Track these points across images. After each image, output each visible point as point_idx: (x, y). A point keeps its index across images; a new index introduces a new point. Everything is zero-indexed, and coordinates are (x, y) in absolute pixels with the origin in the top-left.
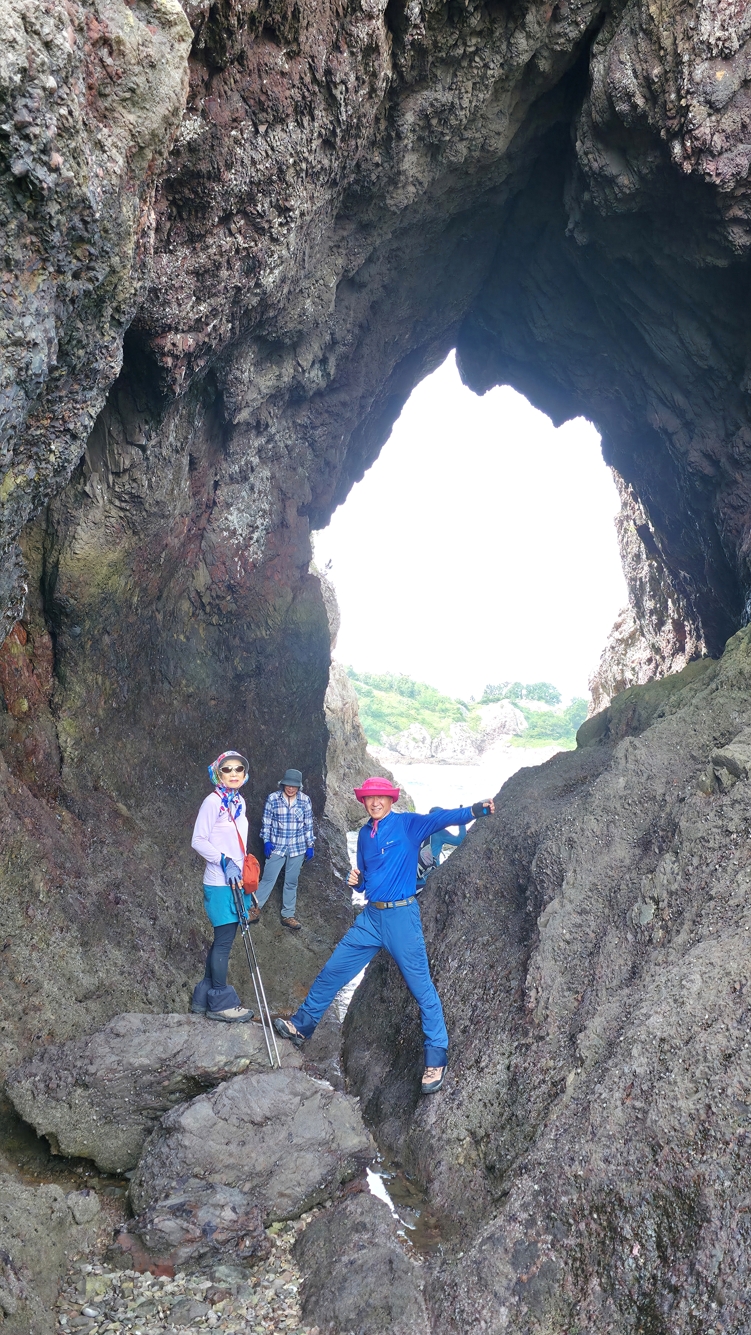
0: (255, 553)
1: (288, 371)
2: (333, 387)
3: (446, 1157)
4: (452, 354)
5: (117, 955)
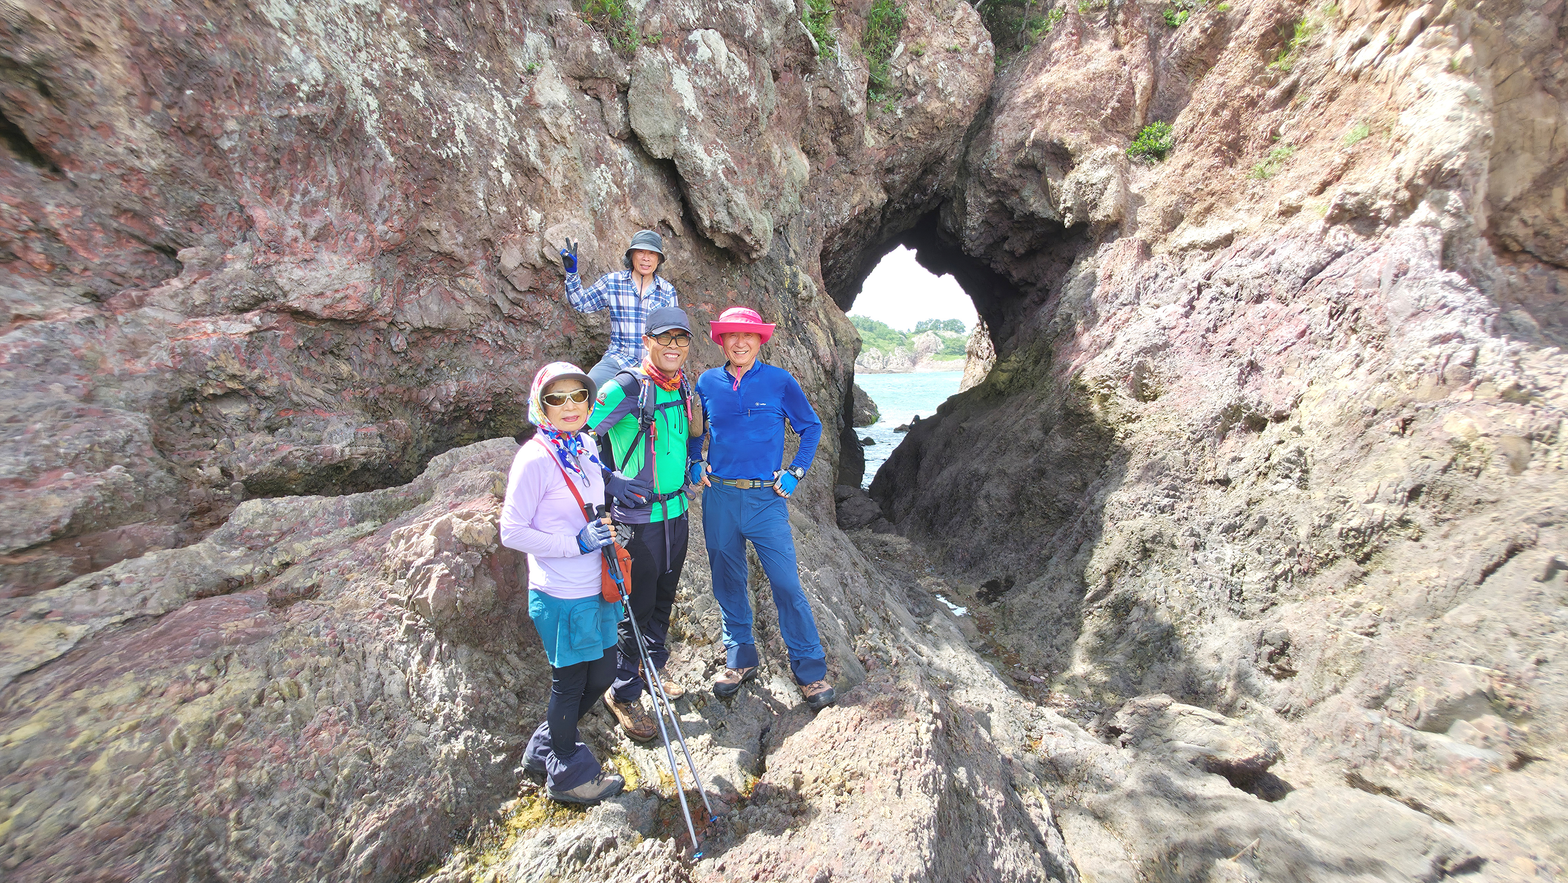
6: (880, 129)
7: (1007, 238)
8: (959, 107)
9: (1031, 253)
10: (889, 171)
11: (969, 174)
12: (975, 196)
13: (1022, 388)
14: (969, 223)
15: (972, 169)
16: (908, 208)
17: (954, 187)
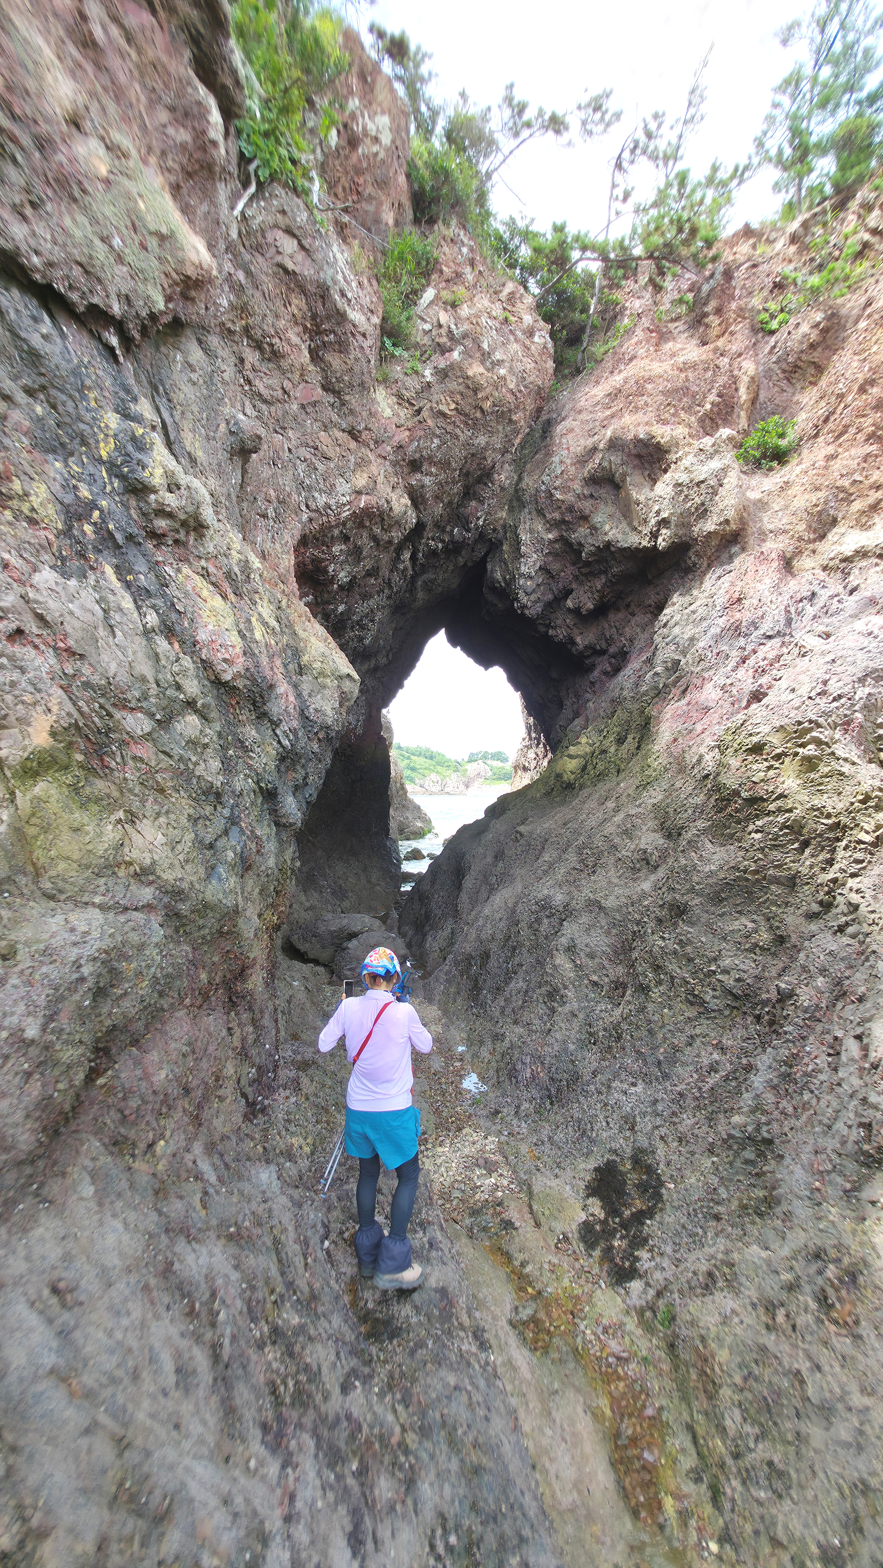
0: (359, 731)
1: (373, 663)
2: (390, 663)
3: (431, 956)
4: (442, 632)
5: (316, 895)
6: (400, 396)
7: (571, 591)
8: (512, 386)
9: (601, 611)
10: (415, 466)
11: (522, 505)
12: (531, 531)
13: (601, 776)
14: (524, 569)
15: (527, 497)
16: (446, 549)
17: (504, 526)
